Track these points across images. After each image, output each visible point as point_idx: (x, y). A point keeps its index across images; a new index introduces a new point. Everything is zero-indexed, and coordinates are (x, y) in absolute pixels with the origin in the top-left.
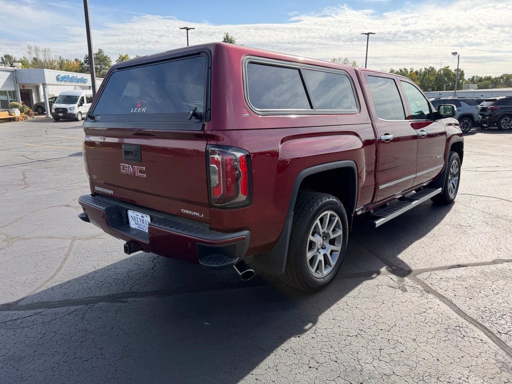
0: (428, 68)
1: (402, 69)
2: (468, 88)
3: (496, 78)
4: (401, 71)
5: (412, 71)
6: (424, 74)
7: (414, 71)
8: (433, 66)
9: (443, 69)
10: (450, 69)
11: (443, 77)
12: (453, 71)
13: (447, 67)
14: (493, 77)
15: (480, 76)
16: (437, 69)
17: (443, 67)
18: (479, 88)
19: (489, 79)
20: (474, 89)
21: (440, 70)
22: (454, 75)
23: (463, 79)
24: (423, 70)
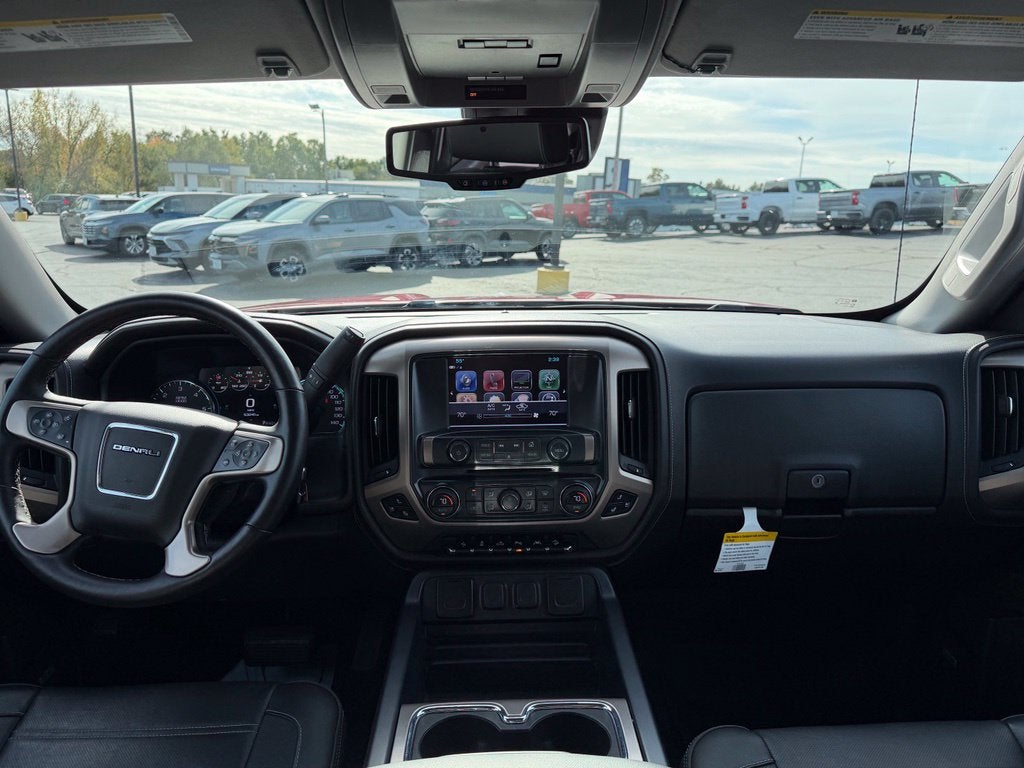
0: (255, 133)
1: (208, 130)
2: (339, 177)
3: (373, 163)
4: (205, 134)
5: (225, 137)
6: (250, 144)
7: (230, 137)
8: (264, 130)
9: (287, 138)
10: (299, 137)
11: (290, 153)
12: (307, 144)
13: (295, 134)
14: (369, 161)
15: (349, 156)
16: (275, 136)
17: (286, 134)
18: (358, 178)
19: (363, 163)
20: (350, 180)
21: (281, 140)
22: (309, 150)
23: (325, 160)
24: (248, 136)
